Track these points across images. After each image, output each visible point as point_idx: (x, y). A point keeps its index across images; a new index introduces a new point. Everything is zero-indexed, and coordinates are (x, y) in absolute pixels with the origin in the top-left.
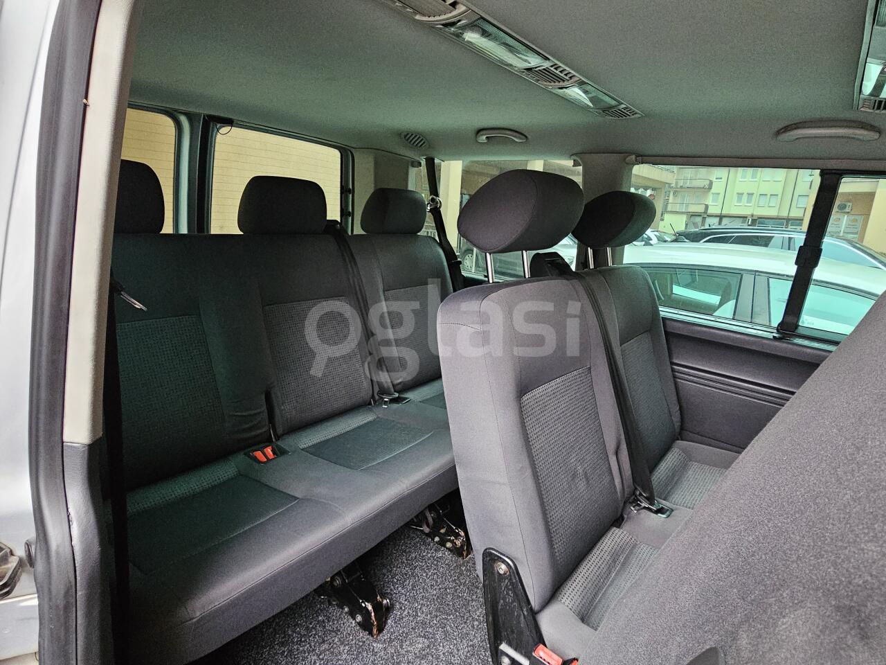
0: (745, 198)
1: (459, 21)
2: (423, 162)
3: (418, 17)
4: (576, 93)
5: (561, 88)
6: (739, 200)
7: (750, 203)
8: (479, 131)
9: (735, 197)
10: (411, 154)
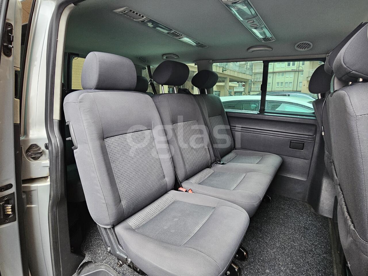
0: (280, 84)
1: (145, 20)
2: (147, 68)
3: (134, 20)
4: (186, 39)
5: (180, 38)
6: (278, 85)
7: (282, 86)
8: (163, 55)
9: (276, 84)
10: (142, 65)
